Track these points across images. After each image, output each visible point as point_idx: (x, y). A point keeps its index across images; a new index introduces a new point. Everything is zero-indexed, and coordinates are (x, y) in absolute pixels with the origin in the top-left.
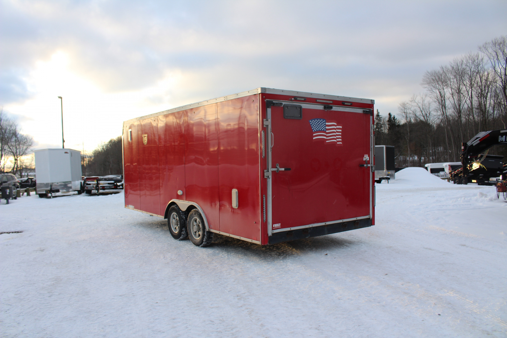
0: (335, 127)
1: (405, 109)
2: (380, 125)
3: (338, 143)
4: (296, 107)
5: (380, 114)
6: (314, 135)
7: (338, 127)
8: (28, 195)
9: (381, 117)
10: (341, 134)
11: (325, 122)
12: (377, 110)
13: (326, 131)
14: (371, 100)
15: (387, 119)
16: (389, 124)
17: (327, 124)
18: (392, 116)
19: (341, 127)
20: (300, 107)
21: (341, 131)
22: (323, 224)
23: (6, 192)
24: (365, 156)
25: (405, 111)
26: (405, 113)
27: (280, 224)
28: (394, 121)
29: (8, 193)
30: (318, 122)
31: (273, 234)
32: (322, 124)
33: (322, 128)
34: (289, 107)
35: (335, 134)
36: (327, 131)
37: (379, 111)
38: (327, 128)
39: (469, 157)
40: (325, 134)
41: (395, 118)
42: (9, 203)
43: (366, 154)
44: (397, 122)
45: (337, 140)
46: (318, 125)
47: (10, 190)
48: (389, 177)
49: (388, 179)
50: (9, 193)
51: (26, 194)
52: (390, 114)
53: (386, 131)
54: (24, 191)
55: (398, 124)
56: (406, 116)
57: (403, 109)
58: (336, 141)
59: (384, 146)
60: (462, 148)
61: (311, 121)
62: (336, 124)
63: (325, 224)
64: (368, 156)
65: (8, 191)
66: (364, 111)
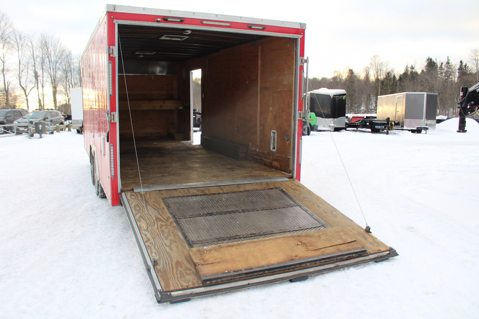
1: (476, 55)
2: (449, 73)
5: (450, 62)
8: (69, 130)
9: (450, 64)
12: (448, 57)
14: (301, 24)
15: (458, 67)
16: (459, 72)
18: (464, 64)
23: (39, 127)
25: (476, 58)
26: (475, 60)
28: (465, 69)
29: (40, 129)
37: (449, 58)
39: (468, 107)
41: (467, 66)
42: (42, 137)
44: (469, 70)
47: (42, 126)
48: (427, 127)
49: (426, 129)
50: (42, 128)
51: (67, 128)
52: (461, 62)
53: (456, 79)
54: (65, 127)
55: (470, 72)
56: (477, 64)
57: (474, 56)
59: (425, 93)
60: (461, 94)
65: (40, 126)
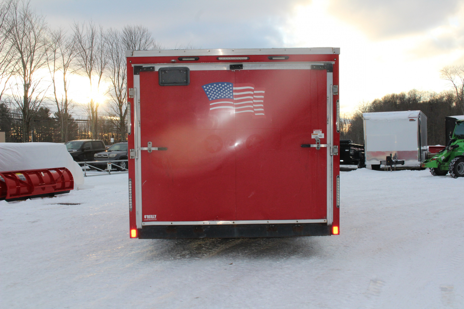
0: (252, 93)
3: (256, 114)
4: (179, 69)
6: (211, 104)
7: (255, 92)
10: (262, 101)
11: (232, 87)
13: (233, 98)
14: (333, 49)
17: (234, 88)
19: (263, 92)
20: (187, 69)
21: (263, 97)
22: (230, 222)
24: (314, 132)
27: (155, 216)
30: (217, 88)
31: (144, 227)
32: (226, 89)
33: (226, 95)
34: (166, 72)
35: (251, 102)
36: (235, 99)
38: (234, 94)
40: (232, 103)
43: (318, 128)
45: (255, 110)
46: (219, 91)
58: (253, 111)
61: (206, 87)
62: (253, 88)
63: (234, 222)
64: (321, 132)
66: (312, 66)
